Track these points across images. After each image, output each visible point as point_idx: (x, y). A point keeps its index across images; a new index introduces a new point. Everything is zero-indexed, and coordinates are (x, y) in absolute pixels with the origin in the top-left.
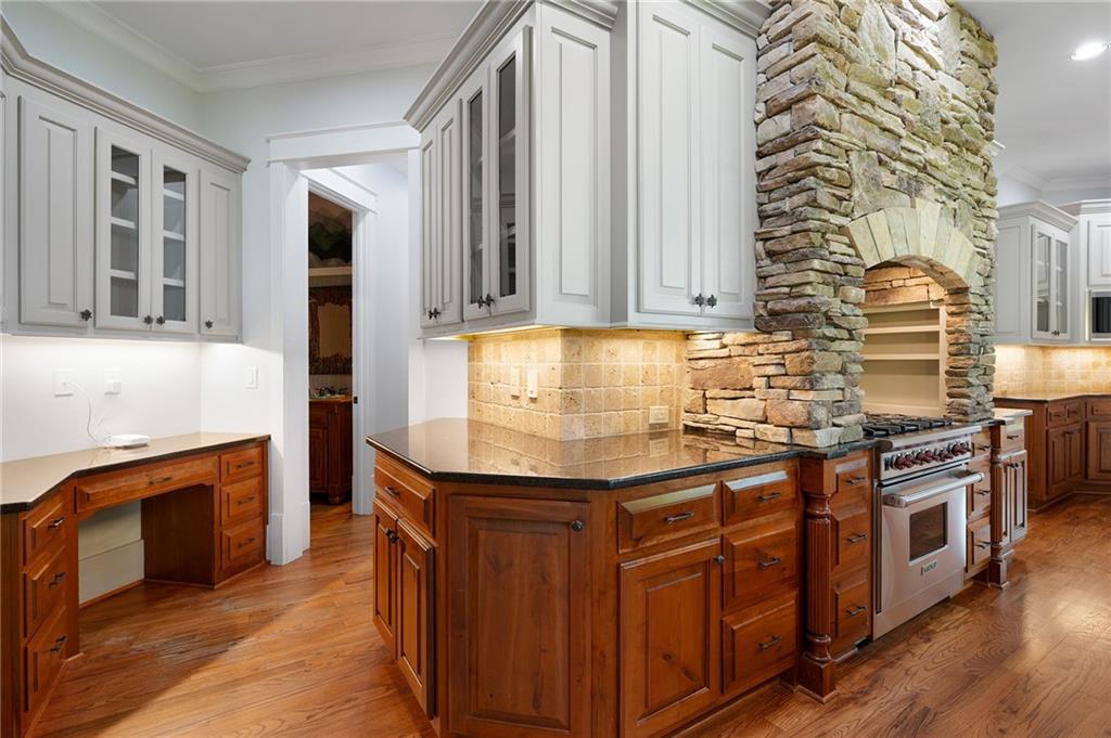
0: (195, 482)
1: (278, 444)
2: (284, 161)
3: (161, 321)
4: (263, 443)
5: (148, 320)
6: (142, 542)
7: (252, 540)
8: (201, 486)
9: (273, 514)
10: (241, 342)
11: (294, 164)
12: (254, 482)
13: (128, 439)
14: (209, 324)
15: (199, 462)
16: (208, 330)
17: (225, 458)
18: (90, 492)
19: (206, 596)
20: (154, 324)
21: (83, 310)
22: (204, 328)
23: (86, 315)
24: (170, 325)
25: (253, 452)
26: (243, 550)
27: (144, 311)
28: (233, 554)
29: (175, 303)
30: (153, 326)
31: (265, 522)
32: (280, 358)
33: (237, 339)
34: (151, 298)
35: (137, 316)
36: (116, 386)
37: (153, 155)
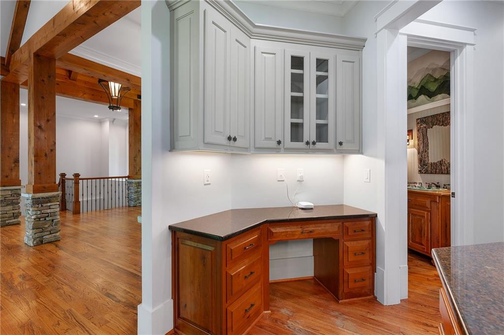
1: (382, 222)
3: (314, 143)
4: (373, 218)
5: (308, 143)
6: (313, 257)
7: (363, 280)
8: (331, 239)
9: (378, 267)
10: (362, 153)
12: (367, 242)
13: (303, 204)
14: (341, 144)
15: (329, 224)
16: (341, 149)
17: (346, 224)
18: (274, 231)
20: (311, 145)
21: (278, 140)
22: (338, 147)
23: (279, 142)
24: (319, 145)
27: (306, 139)
28: (351, 285)
29: (322, 133)
30: (311, 148)
31: (374, 270)
32: (383, 162)
33: (360, 151)
34: (310, 132)
35: (303, 142)
36: (301, 177)
37: (310, 55)
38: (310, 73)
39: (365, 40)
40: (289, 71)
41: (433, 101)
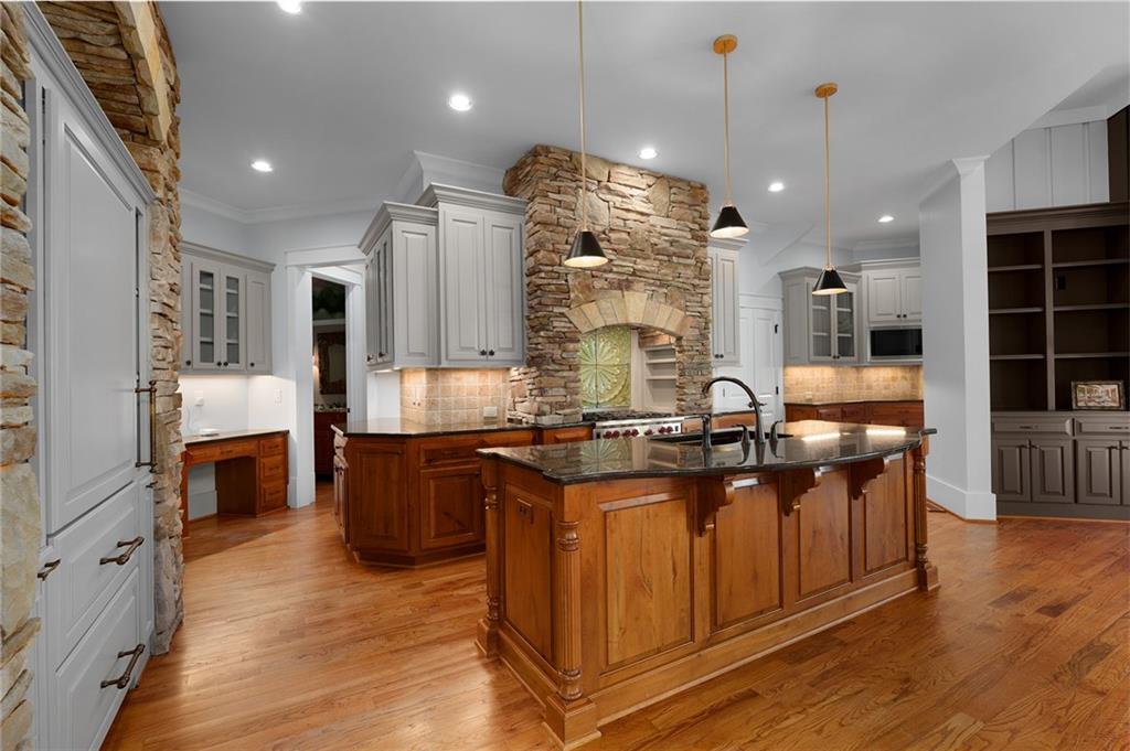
0: (246, 454)
1: (293, 435)
2: (297, 266)
3: (226, 364)
4: (285, 434)
5: (219, 364)
6: (216, 492)
7: (278, 492)
8: (248, 457)
9: (291, 478)
10: (272, 374)
11: (302, 267)
12: (280, 457)
13: (209, 431)
14: (252, 365)
15: (247, 443)
16: (252, 369)
17: (262, 442)
19: (253, 520)
20: (222, 366)
21: (187, 360)
22: (250, 367)
23: (189, 363)
24: (231, 366)
25: (279, 440)
26: (274, 497)
27: (216, 360)
28: (268, 498)
29: (233, 352)
30: (222, 368)
31: (287, 482)
32: (294, 384)
33: (269, 372)
34: (221, 353)
35: (213, 361)
36: (202, 401)
37: (221, 272)
38: (220, 291)
39: (275, 265)
40: (197, 285)
41: (333, 318)
